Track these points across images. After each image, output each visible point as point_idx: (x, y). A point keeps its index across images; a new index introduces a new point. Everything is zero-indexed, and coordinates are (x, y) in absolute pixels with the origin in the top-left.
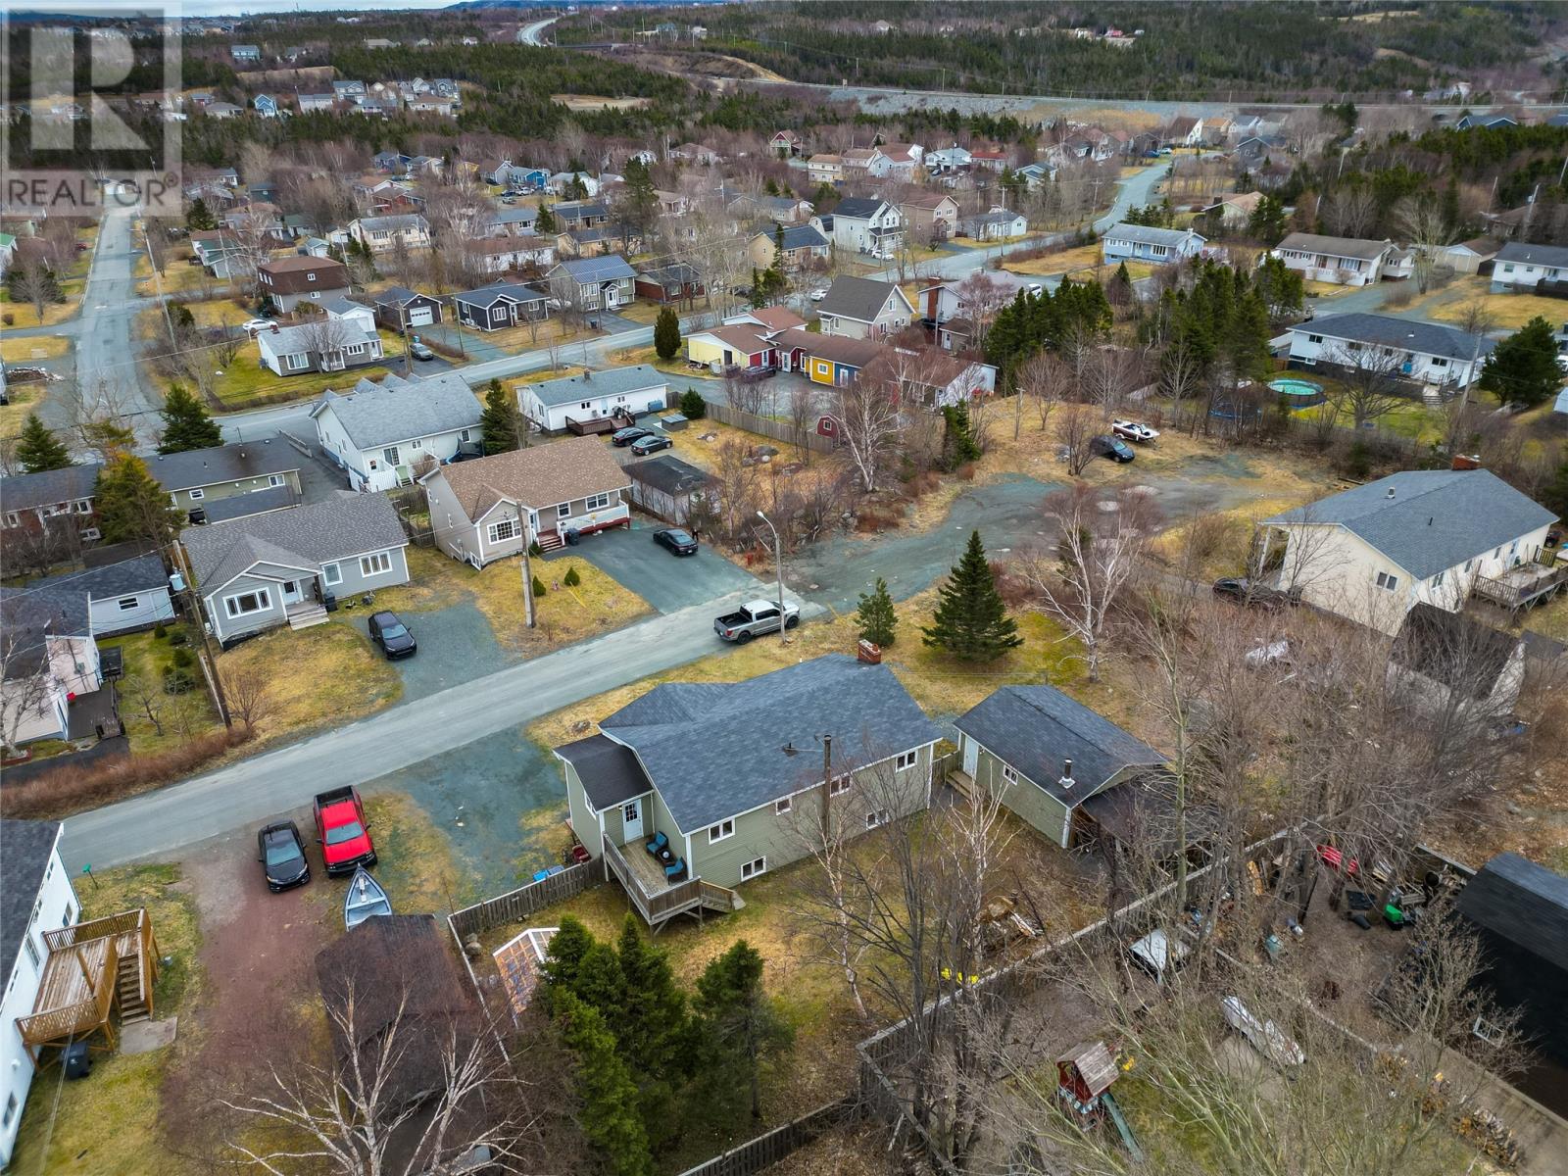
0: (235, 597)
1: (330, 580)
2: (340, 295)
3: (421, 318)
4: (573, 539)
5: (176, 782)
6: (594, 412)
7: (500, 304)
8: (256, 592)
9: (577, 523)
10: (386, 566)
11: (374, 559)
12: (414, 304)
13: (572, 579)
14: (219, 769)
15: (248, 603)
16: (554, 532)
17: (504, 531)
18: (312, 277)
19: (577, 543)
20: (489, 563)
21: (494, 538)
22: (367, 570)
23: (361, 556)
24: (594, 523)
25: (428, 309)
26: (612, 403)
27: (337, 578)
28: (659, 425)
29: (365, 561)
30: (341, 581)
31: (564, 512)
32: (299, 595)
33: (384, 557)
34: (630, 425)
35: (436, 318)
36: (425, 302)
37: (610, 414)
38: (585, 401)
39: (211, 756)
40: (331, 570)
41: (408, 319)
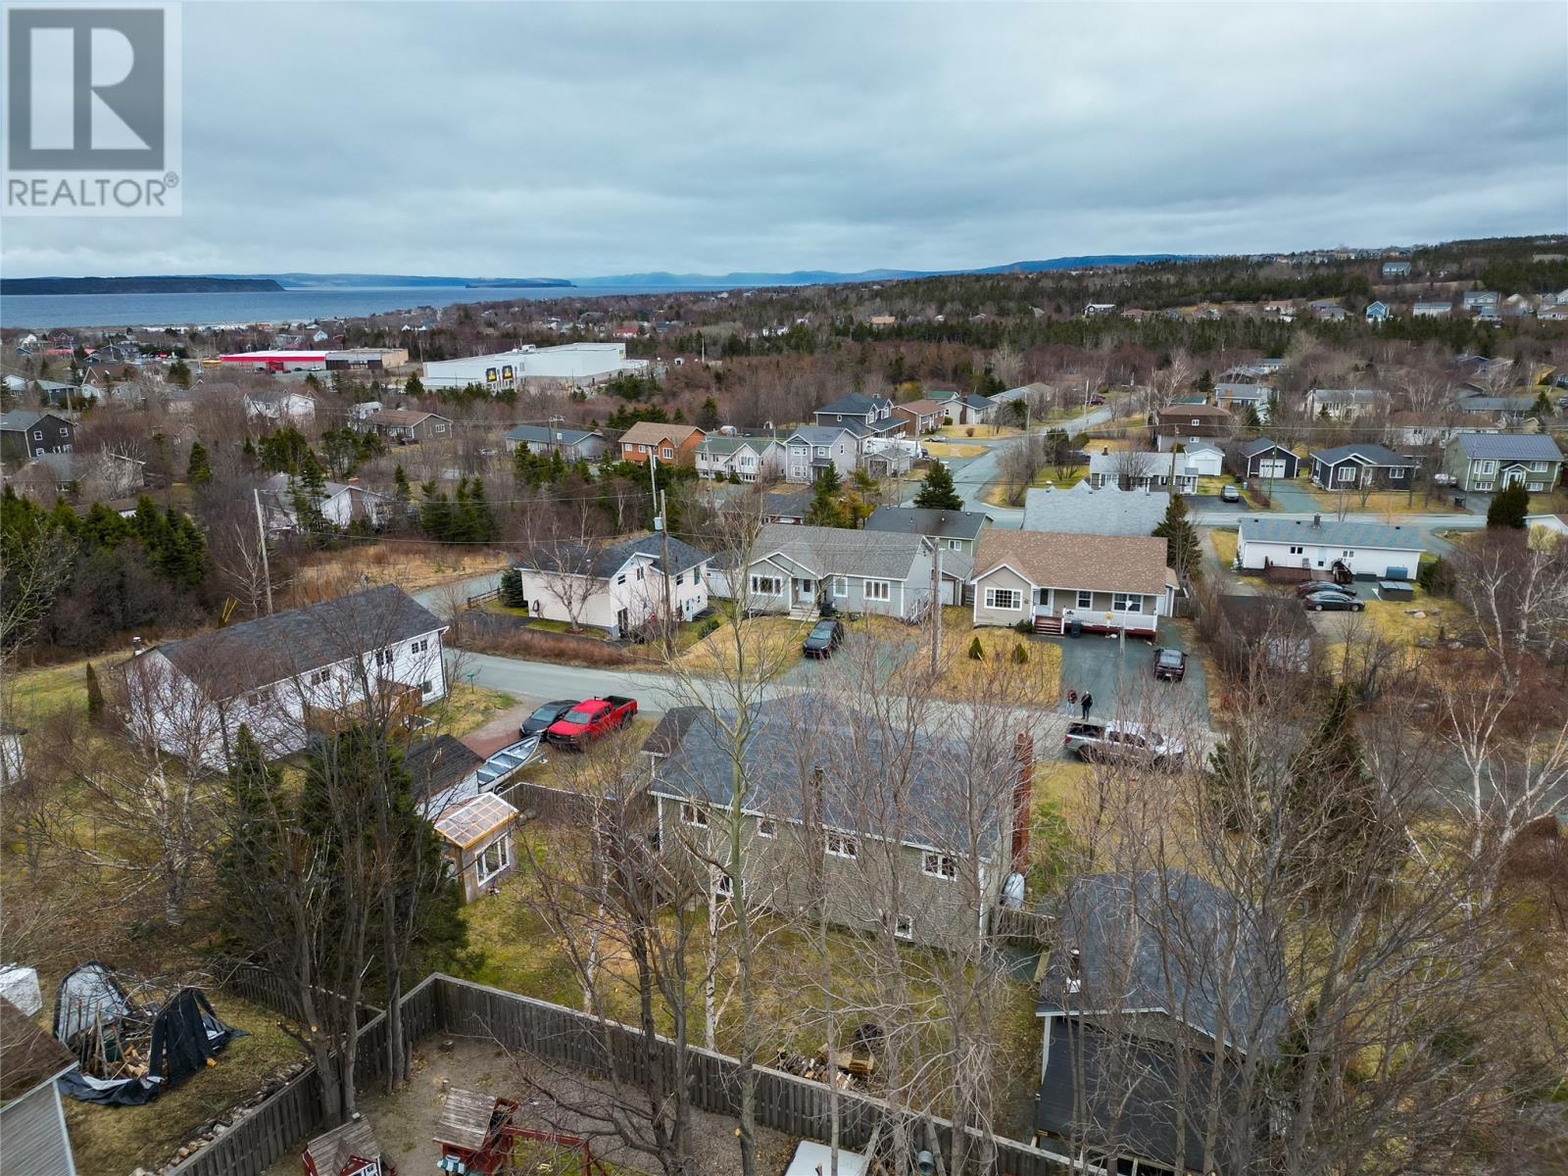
0: (759, 576)
1: (838, 591)
2: (1207, 442)
3: (1272, 470)
4: (1076, 631)
5: (596, 668)
6: (1306, 560)
7: (1350, 463)
8: (774, 578)
9: (1089, 616)
10: (885, 595)
11: (877, 585)
12: (1267, 455)
13: (1020, 656)
14: (624, 671)
15: (766, 585)
16: (1059, 619)
17: (1003, 598)
18: (1196, 423)
19: (1075, 637)
20: (980, 626)
21: (989, 602)
22: (869, 594)
23: (867, 578)
24: (1108, 624)
25: (1282, 463)
26: (1332, 556)
27: (843, 593)
28: (1376, 591)
29: (869, 585)
30: (845, 596)
31: (1084, 604)
32: (810, 597)
33: (885, 586)
34: (1336, 582)
35: (1289, 473)
36: (1281, 455)
37: (1327, 567)
38: (1297, 544)
39: (628, 663)
40: (840, 583)
41: (1256, 466)
